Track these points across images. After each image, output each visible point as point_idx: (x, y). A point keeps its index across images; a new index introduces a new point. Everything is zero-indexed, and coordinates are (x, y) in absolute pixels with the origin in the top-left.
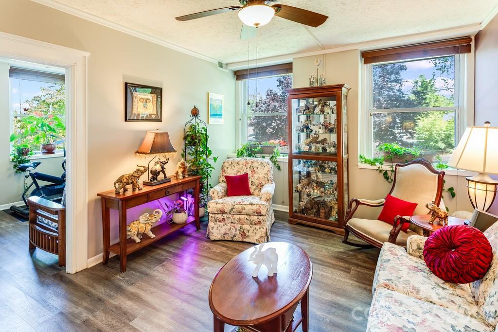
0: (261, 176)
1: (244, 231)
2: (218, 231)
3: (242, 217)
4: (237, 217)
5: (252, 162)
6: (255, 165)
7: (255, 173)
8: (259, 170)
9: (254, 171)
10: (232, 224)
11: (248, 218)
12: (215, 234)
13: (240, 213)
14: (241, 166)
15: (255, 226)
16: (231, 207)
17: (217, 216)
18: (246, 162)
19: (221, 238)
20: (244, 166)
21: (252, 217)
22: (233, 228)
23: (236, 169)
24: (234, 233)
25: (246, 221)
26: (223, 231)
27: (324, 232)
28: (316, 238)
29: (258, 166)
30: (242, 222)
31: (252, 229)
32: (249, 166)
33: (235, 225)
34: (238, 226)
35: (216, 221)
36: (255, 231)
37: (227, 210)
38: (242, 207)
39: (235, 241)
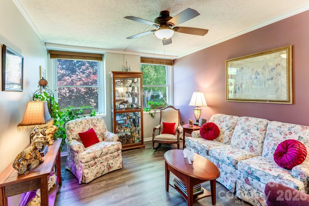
0: (101, 128)
1: (109, 165)
2: (92, 174)
3: (108, 156)
4: (104, 157)
5: (91, 120)
6: (94, 121)
7: (96, 127)
8: (98, 124)
9: (95, 126)
10: (102, 164)
11: (112, 155)
12: (90, 177)
13: (107, 154)
14: (84, 124)
15: (116, 159)
16: (101, 152)
17: (90, 163)
18: (87, 121)
19: (94, 178)
20: (86, 124)
21: (114, 153)
22: (102, 166)
23: (81, 127)
24: (103, 169)
25: (110, 157)
26: (95, 172)
27: (135, 150)
28: (137, 153)
29: (96, 122)
30: (108, 159)
31: (115, 161)
32: (90, 123)
33: (103, 163)
34: (105, 164)
35: (89, 167)
36: (117, 161)
37: (98, 155)
38: (108, 149)
39: (104, 175)
